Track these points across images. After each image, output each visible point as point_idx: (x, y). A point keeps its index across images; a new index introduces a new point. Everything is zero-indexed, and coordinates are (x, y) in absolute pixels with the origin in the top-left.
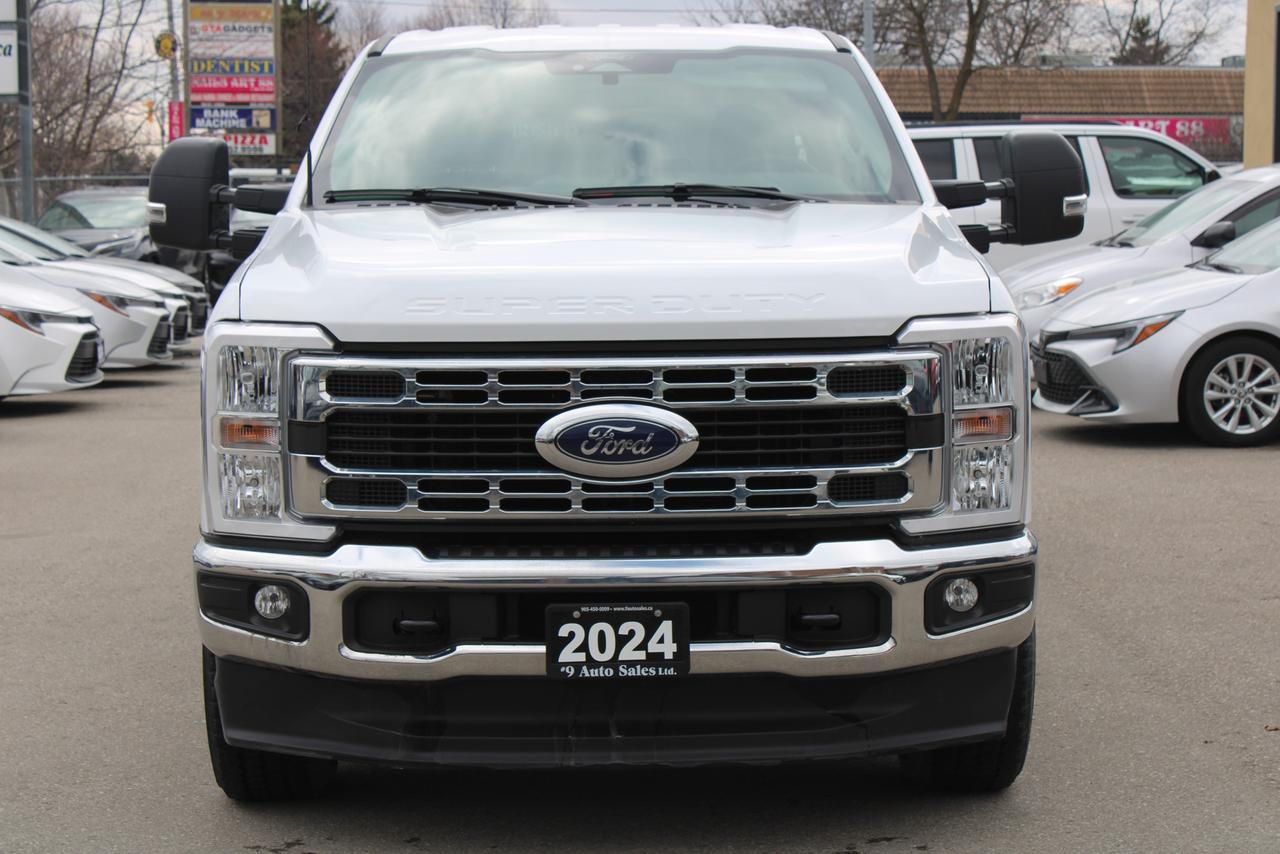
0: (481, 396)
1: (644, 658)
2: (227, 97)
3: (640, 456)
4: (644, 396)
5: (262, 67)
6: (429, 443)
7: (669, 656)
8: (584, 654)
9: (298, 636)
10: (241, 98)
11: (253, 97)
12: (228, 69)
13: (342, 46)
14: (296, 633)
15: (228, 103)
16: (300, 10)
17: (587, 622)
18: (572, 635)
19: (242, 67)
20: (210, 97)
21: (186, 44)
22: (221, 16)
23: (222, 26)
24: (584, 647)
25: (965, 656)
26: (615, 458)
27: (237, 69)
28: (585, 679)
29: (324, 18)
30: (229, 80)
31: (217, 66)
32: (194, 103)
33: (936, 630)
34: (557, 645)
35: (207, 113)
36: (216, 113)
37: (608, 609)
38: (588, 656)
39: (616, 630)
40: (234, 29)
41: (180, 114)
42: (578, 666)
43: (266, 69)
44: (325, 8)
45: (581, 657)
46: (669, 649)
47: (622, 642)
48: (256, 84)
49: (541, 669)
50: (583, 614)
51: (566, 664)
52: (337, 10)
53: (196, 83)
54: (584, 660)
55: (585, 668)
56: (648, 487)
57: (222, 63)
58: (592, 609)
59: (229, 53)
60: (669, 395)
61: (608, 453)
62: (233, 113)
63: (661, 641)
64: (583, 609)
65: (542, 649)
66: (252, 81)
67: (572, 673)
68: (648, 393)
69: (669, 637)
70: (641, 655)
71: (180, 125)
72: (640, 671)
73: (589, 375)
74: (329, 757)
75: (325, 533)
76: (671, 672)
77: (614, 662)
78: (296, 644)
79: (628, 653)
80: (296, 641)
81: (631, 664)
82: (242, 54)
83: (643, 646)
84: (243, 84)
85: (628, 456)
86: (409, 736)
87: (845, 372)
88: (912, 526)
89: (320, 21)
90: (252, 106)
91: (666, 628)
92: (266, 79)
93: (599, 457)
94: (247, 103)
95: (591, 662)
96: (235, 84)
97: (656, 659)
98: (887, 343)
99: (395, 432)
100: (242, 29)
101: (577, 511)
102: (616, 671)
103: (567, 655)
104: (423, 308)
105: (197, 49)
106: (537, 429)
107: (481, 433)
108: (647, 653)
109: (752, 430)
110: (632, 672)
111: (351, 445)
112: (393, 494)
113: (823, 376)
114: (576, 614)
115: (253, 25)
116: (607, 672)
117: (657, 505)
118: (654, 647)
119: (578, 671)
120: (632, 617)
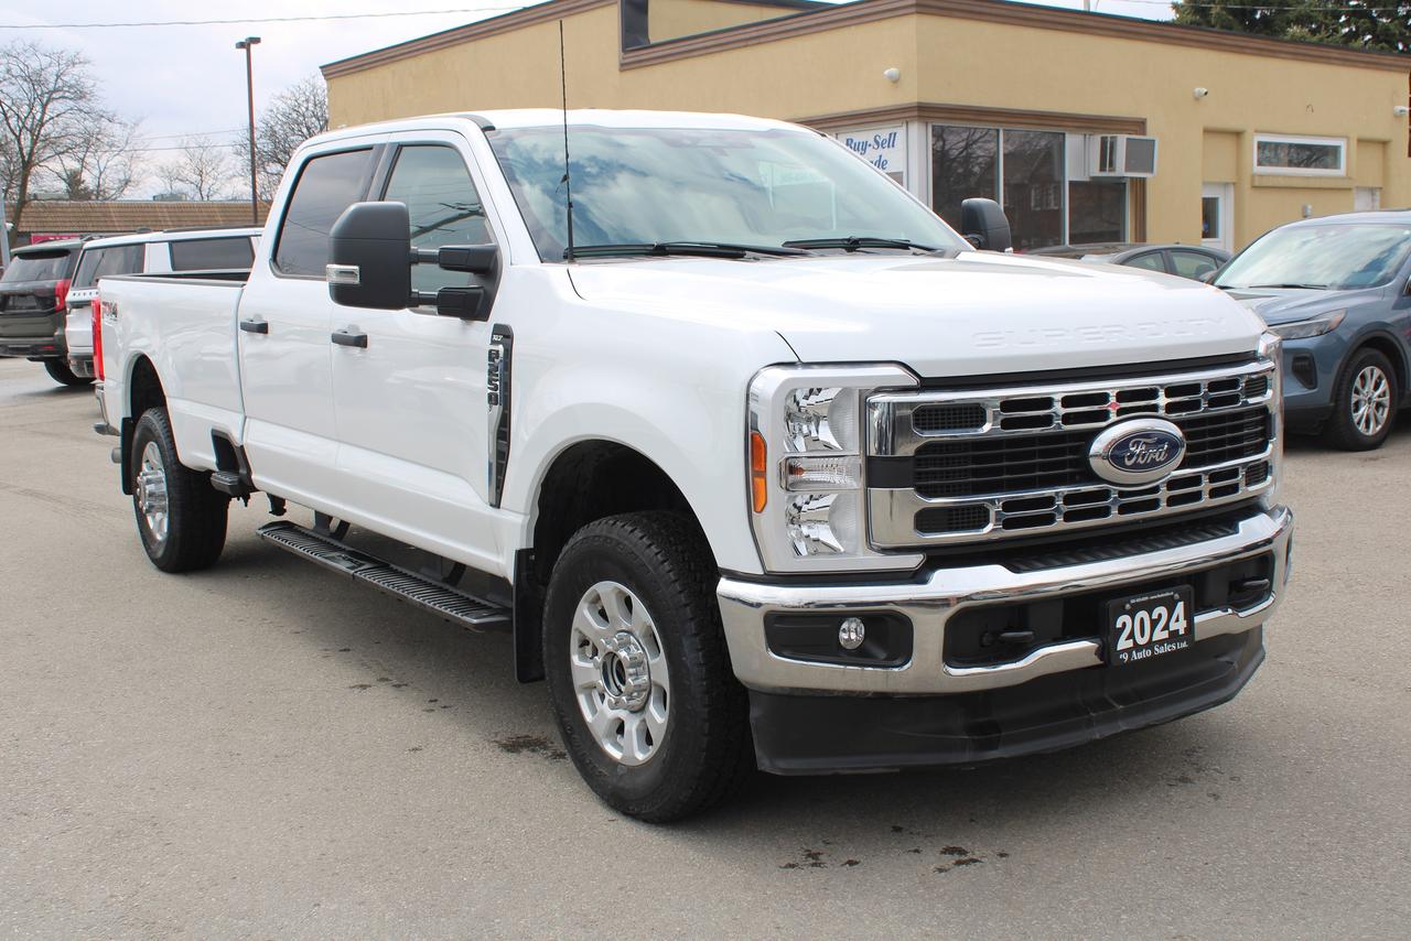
0: (1047, 420)
1: (1167, 636)
4: (1150, 411)
6: (1002, 467)
7: (1182, 632)
8: (1132, 641)
9: (898, 662)
14: (895, 659)
17: (1135, 613)
18: (1125, 625)
24: (1131, 636)
26: (1143, 466)
28: (1135, 661)
34: (1114, 636)
37: (1147, 598)
38: (1135, 642)
39: (1150, 616)
42: (1129, 651)
45: (1130, 644)
46: (1182, 626)
47: (1154, 623)
49: (1092, 661)
50: (1132, 605)
51: (1123, 651)
54: (1133, 645)
55: (1133, 652)
58: (1138, 600)
61: (1142, 462)
63: (1177, 620)
64: (1133, 601)
65: (1091, 642)
67: (1127, 658)
69: (1182, 615)
70: (1165, 635)
72: (1167, 648)
74: (897, 770)
75: (913, 561)
76: (1184, 645)
77: (1150, 645)
78: (896, 670)
79: (1159, 634)
80: (897, 667)
81: (1161, 643)
83: (1166, 627)
85: (1152, 464)
86: (976, 737)
91: (1180, 608)
93: (1136, 467)
95: (1137, 647)
97: (1174, 636)
99: (976, 460)
101: (1115, 517)
102: (1153, 651)
103: (1123, 643)
104: (986, 342)
106: (1091, 444)
107: (1043, 454)
108: (1170, 632)
110: (1162, 650)
111: (934, 475)
112: (977, 517)
114: (1128, 606)
116: (1148, 653)
117: (1163, 504)
118: (1173, 627)
119: (1130, 656)
120: (1159, 603)
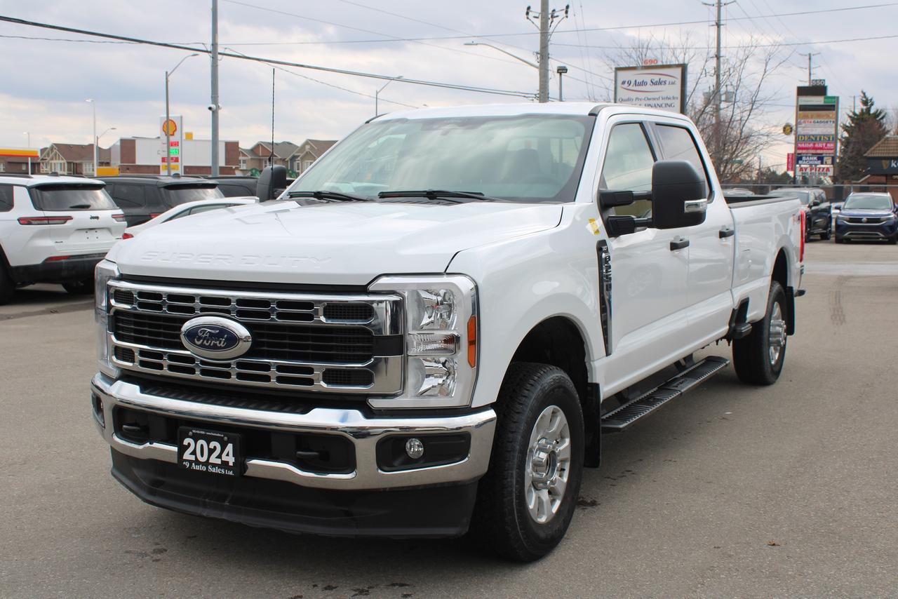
0: (160, 307)
1: (220, 463)
2: (814, 151)
3: (221, 348)
4: (226, 313)
5: (829, 138)
7: (231, 464)
8: (194, 456)
10: (819, 151)
11: (825, 151)
12: (814, 139)
13: (887, 129)
15: (813, 154)
16: (869, 114)
17: (196, 439)
18: (189, 444)
19: (820, 139)
20: (804, 151)
21: (797, 128)
22: (812, 117)
23: (812, 121)
24: (194, 453)
25: (403, 487)
26: (209, 347)
27: (818, 139)
28: (193, 469)
29: (880, 117)
30: (814, 144)
31: (809, 138)
32: (799, 154)
33: (386, 468)
34: (183, 449)
35: (804, 158)
36: (808, 158)
37: (205, 433)
38: (196, 457)
39: (208, 446)
40: (818, 122)
41: (792, 158)
42: (191, 462)
43: (831, 139)
44: (880, 113)
45: (193, 458)
46: (231, 460)
47: (211, 451)
48: (826, 146)
49: (175, 460)
50: (193, 433)
51: (186, 460)
52: (886, 114)
53: (800, 145)
54: (194, 459)
55: (193, 464)
56: (228, 366)
57: (811, 137)
58: (198, 432)
59: (814, 133)
60: (240, 313)
61: (207, 344)
62: (815, 158)
63: (228, 455)
64: (194, 431)
65: (175, 449)
66: (824, 144)
67: (188, 466)
68: (228, 312)
69: (231, 454)
70: (218, 461)
71: (792, 163)
72: (218, 470)
73: (204, 299)
76: (231, 473)
77: (207, 463)
79: (213, 460)
81: (214, 465)
82: (820, 133)
83: (219, 457)
84: (820, 145)
85: (215, 347)
87: (333, 306)
88: (376, 403)
89: (878, 119)
90: (824, 155)
91: (230, 447)
92: (830, 143)
93: (202, 346)
94: (822, 154)
95: (197, 462)
96: (817, 146)
97: (225, 465)
98: (362, 290)
100: (821, 122)
101: (198, 376)
102: (207, 468)
103: (187, 455)
105: (801, 131)
106: (181, 327)
108: (222, 461)
109: (283, 337)
110: (214, 470)
111: (121, 328)
112: (131, 355)
113: (320, 309)
114: (190, 433)
115: (826, 120)
116: (204, 469)
117: (234, 377)
118: (224, 458)
119: (191, 465)
120: (215, 439)
